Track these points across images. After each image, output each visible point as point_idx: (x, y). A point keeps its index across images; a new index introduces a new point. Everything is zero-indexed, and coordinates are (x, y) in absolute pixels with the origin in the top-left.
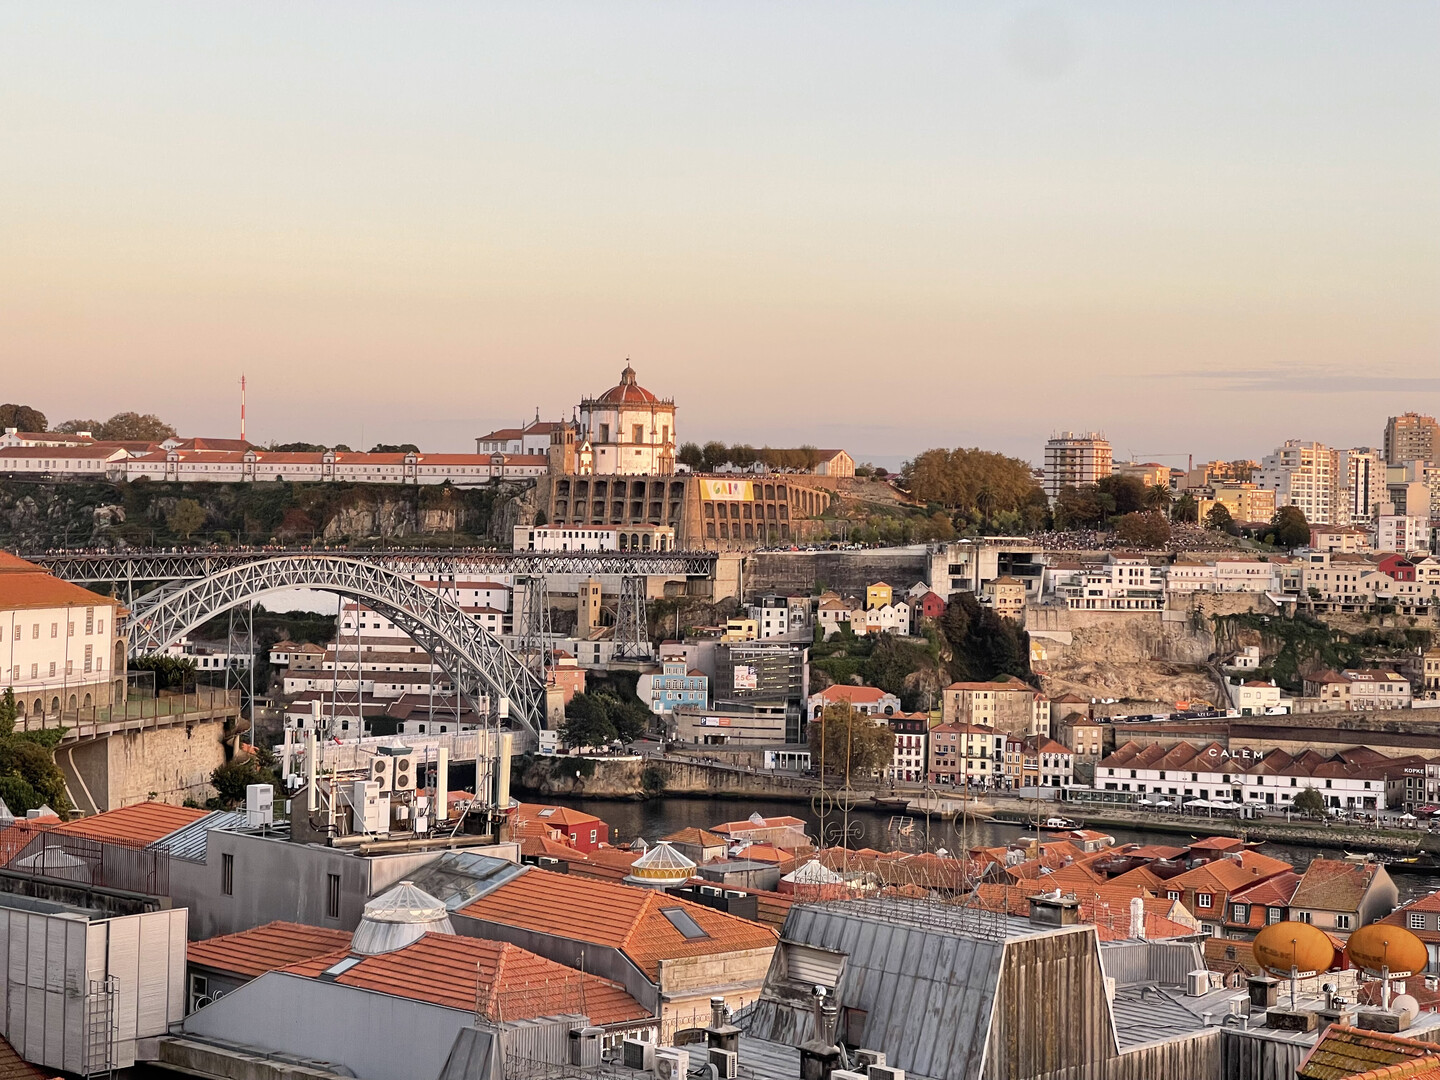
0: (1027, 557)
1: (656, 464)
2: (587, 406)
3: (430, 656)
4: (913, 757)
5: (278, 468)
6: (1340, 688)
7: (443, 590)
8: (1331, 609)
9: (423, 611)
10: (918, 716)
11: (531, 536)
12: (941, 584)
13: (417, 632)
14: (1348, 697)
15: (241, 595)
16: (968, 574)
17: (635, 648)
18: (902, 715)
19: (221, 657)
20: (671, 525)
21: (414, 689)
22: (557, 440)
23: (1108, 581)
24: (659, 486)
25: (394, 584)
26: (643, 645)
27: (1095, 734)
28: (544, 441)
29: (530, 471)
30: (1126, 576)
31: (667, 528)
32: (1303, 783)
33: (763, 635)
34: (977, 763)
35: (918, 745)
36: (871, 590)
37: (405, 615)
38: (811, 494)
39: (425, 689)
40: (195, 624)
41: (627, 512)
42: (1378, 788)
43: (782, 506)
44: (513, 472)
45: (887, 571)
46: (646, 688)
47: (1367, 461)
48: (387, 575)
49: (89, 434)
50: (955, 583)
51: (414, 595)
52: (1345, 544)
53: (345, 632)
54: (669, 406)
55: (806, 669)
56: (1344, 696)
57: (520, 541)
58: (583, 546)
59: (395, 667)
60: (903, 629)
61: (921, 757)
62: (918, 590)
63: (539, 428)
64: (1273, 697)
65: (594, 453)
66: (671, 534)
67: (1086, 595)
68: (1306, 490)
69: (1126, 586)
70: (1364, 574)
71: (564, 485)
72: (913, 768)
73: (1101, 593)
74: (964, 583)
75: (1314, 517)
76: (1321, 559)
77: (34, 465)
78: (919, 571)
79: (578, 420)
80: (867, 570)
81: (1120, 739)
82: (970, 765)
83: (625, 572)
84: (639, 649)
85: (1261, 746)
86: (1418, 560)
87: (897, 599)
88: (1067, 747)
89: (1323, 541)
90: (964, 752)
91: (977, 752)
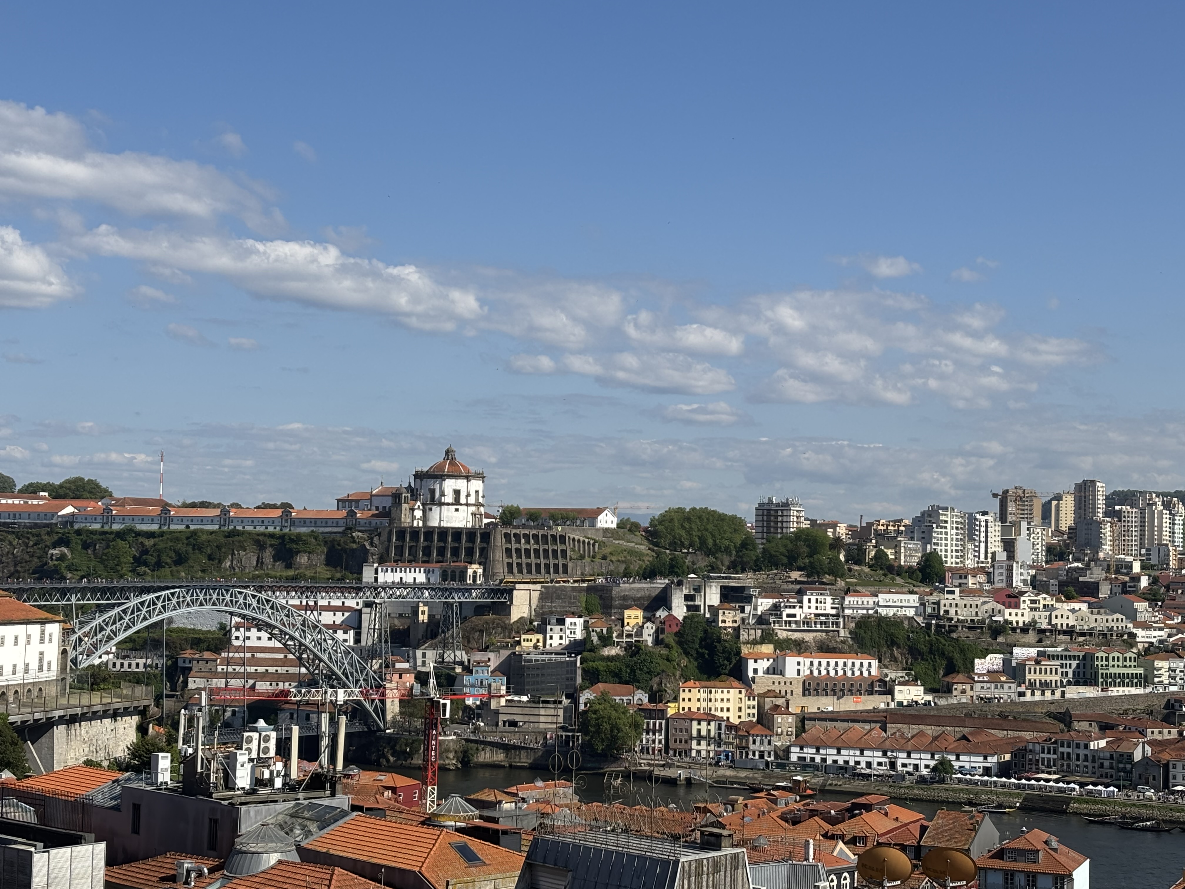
0: (742, 589)
1: (470, 518)
2: (419, 476)
3: (300, 662)
4: (657, 737)
6: (967, 686)
7: (309, 612)
8: (960, 628)
9: (293, 627)
10: (660, 706)
11: (376, 572)
12: (679, 609)
13: (289, 643)
14: (972, 693)
15: (157, 615)
16: (699, 601)
17: (452, 656)
18: (651, 706)
19: (142, 662)
20: (480, 564)
22: (397, 500)
23: (801, 607)
24: (471, 533)
25: (272, 608)
26: (458, 653)
27: (790, 720)
28: (386, 502)
29: (376, 523)
30: (813, 604)
31: (477, 566)
32: (939, 756)
33: (548, 646)
34: (704, 742)
35: (661, 728)
36: (627, 613)
37: (280, 630)
38: (584, 542)
40: (121, 636)
41: (448, 553)
42: (992, 760)
43: (562, 551)
44: (363, 524)
45: (639, 599)
47: (987, 521)
48: (268, 601)
49: (46, 494)
50: (689, 608)
51: (288, 616)
52: (971, 582)
53: (236, 643)
54: (480, 476)
55: (579, 672)
56: (969, 693)
57: (368, 575)
58: (415, 579)
59: (272, 670)
60: (651, 641)
61: (662, 737)
62: (662, 614)
63: (383, 492)
64: (919, 693)
65: (424, 511)
66: (480, 571)
67: (785, 618)
68: (943, 542)
69: (813, 610)
70: (985, 603)
71: (401, 534)
72: (657, 746)
73: (794, 616)
74: (695, 607)
75: (950, 561)
76: (953, 592)
78: (661, 600)
79: (413, 485)
80: (625, 598)
81: (808, 724)
82: (699, 743)
83: (446, 598)
84: (455, 656)
85: (910, 730)
86: (1022, 593)
87: (646, 619)
88: (770, 730)
89: (955, 579)
90: (695, 733)
91: (704, 733)
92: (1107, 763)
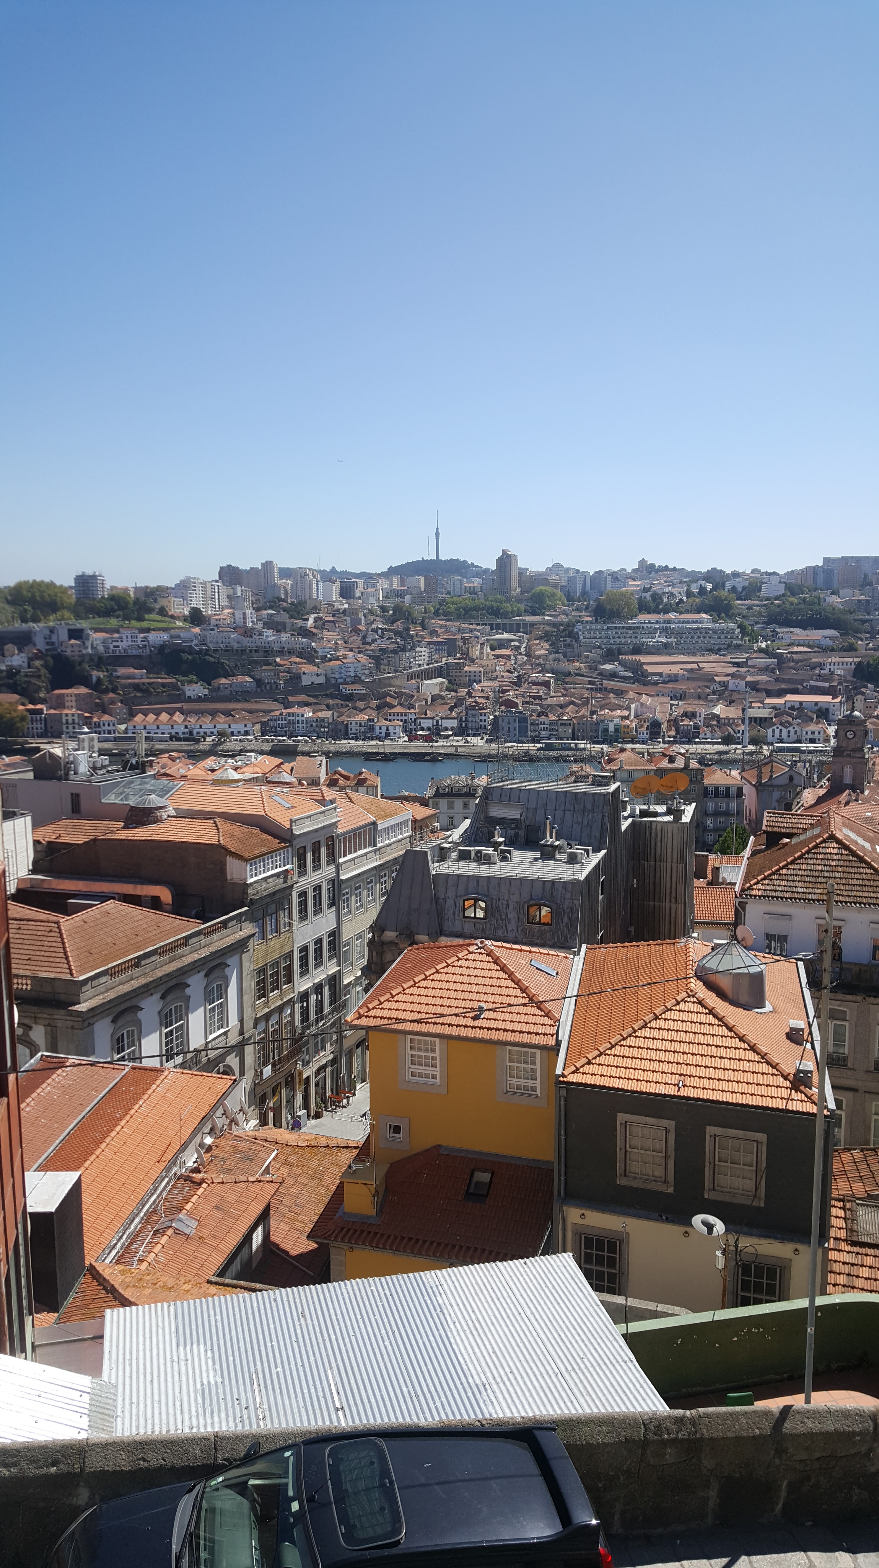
4: (39, 726)
8: (220, 651)
10: (39, 706)
12: (41, 644)
14: (231, 689)
16: (54, 638)
18: (31, 706)
23: (122, 641)
27: (124, 710)
30: (130, 639)
34: (71, 727)
35: (41, 720)
45: (13, 638)
47: (218, 586)
50: (47, 643)
56: (229, 689)
60: (25, 665)
61: (43, 725)
62: (30, 647)
64: (199, 690)
67: (112, 648)
68: (198, 600)
70: (232, 635)
72: (39, 730)
73: (118, 647)
74: (53, 644)
76: (213, 630)
81: (135, 711)
82: (67, 728)
86: (253, 629)
87: (20, 651)
89: (213, 621)
90: (64, 721)
91: (70, 721)
92: (314, 724)
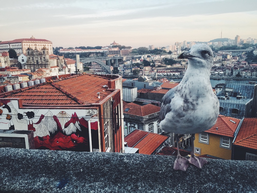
0: (149, 56)
1: (117, 49)
2: (111, 44)
3: (101, 67)
4: (141, 73)
5: (85, 51)
6: (175, 65)
10: (142, 70)
12: (142, 58)
18: (140, 70)
20: (119, 54)
21: (99, 69)
22: (109, 47)
24: (118, 51)
28: (108, 48)
29: (107, 50)
32: (173, 73)
33: (128, 63)
36: (137, 59)
39: (100, 69)
41: (115, 53)
42: (179, 73)
44: (105, 51)
45: (138, 57)
46: (119, 69)
49: (68, 49)
50: (144, 58)
52: (175, 53)
55: (132, 66)
59: (97, 68)
60: (140, 62)
62: (141, 59)
63: (107, 47)
64: (170, 66)
67: (154, 59)
68: (171, 49)
69: (158, 58)
71: (110, 51)
75: (172, 51)
76: (173, 55)
77: (63, 52)
78: (140, 57)
80: (136, 58)
81: (158, 71)
85: (169, 71)
87: (139, 60)
88: (154, 72)
89: (173, 53)
90: (146, 72)
